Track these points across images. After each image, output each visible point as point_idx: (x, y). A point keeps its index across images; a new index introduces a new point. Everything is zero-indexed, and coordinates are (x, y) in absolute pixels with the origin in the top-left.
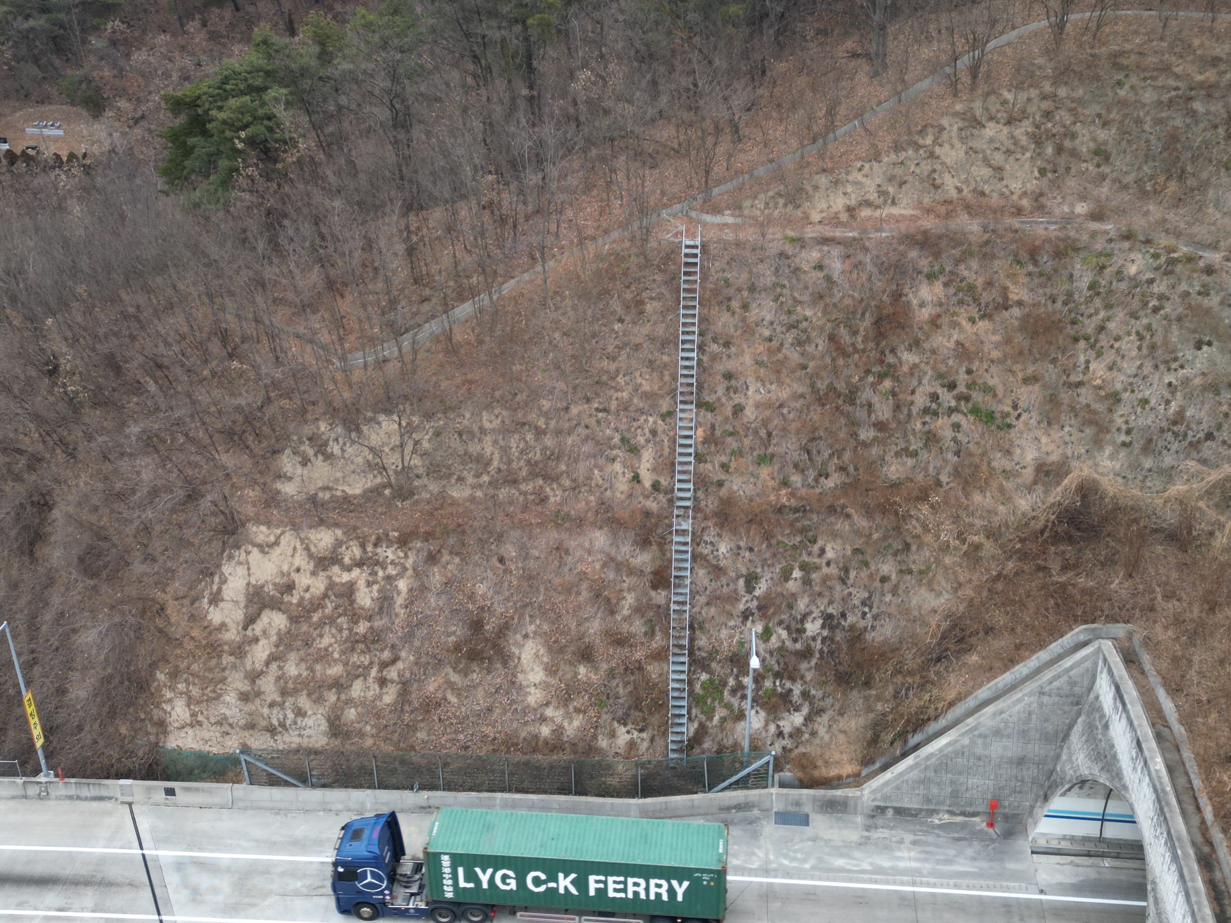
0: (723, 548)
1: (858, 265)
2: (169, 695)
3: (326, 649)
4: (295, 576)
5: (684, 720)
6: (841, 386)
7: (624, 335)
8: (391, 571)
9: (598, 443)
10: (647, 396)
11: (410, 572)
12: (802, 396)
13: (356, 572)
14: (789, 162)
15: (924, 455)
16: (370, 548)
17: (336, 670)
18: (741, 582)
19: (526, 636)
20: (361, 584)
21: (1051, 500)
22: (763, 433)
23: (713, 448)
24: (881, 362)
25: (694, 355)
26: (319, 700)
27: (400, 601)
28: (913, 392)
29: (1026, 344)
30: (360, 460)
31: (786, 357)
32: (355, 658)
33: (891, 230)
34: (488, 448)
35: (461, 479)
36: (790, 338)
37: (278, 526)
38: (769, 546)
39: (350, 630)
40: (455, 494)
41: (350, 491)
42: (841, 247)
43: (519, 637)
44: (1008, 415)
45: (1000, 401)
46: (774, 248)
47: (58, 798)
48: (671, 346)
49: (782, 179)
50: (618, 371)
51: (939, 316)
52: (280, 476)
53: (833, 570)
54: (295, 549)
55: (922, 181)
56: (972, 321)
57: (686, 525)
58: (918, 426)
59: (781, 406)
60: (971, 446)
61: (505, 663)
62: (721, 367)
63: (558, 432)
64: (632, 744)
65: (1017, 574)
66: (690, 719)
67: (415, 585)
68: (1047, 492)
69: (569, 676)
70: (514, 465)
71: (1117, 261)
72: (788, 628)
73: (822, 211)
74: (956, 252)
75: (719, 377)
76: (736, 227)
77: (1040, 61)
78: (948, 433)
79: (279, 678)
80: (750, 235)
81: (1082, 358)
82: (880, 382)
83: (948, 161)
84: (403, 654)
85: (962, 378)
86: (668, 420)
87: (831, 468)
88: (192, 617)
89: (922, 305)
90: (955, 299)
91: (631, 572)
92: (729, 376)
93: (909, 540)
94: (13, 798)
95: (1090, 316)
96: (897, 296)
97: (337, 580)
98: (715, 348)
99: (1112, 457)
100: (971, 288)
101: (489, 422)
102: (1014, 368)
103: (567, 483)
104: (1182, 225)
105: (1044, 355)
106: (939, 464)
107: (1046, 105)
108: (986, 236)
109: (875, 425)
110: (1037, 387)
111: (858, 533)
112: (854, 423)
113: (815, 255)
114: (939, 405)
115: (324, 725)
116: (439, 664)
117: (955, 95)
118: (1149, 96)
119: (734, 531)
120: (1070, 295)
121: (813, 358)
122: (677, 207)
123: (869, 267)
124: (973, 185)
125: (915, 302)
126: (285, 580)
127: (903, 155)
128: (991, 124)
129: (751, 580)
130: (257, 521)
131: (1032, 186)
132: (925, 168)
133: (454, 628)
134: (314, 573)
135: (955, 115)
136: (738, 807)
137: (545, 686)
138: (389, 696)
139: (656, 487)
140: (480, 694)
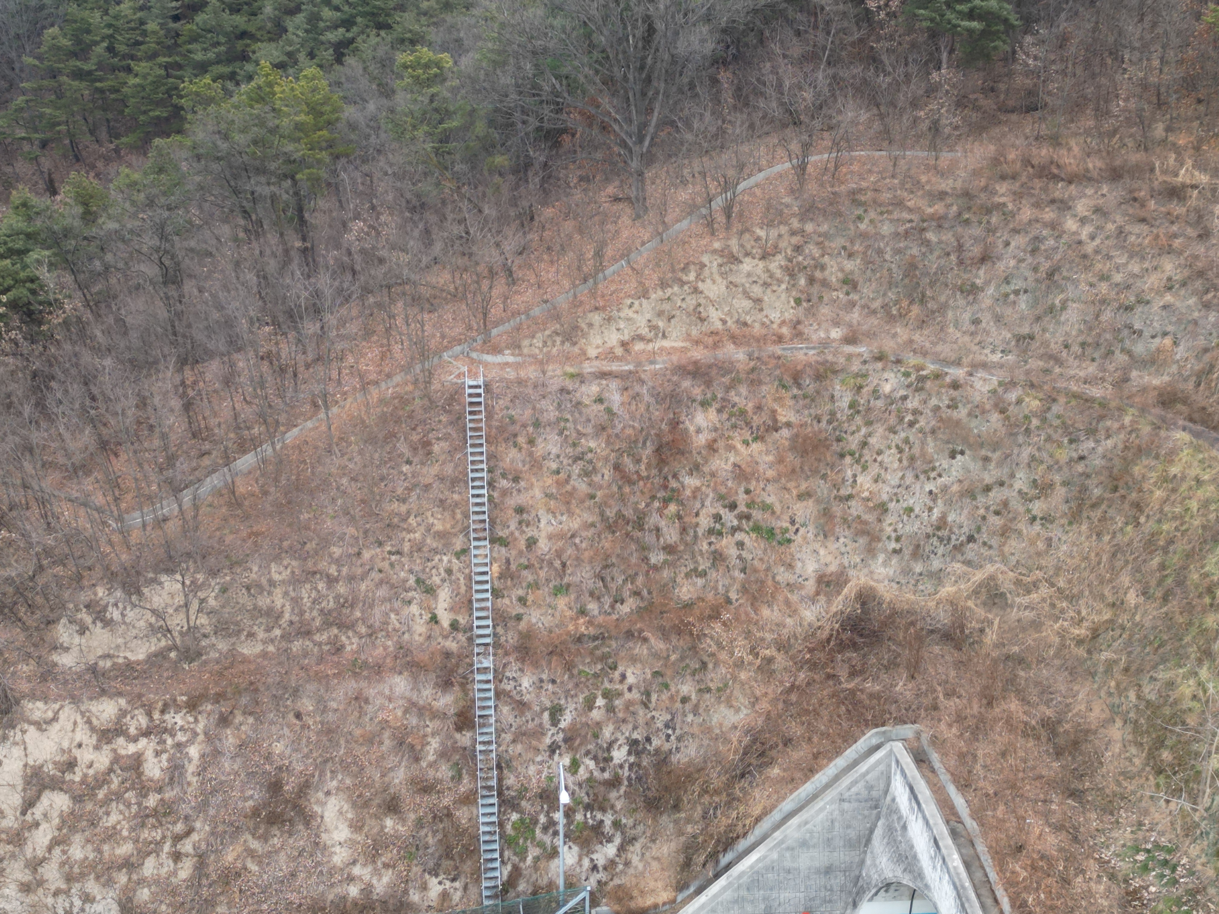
0: (526, 682)
1: (636, 396)
3: (114, 828)
4: (76, 752)
6: (629, 513)
7: (413, 476)
8: (181, 737)
9: (393, 587)
10: (440, 535)
11: (201, 737)
12: (593, 525)
13: (142, 743)
14: (562, 301)
15: (713, 575)
16: (156, 716)
17: (126, 849)
18: (546, 715)
19: (328, 793)
20: (149, 754)
21: (834, 609)
22: (557, 564)
23: (509, 582)
24: (665, 487)
25: (484, 491)
26: (108, 883)
27: (191, 768)
28: (697, 515)
29: (798, 462)
30: (142, 623)
31: (574, 488)
32: (145, 835)
33: (664, 362)
34: (278, 600)
35: (251, 635)
36: (576, 469)
37: (56, 700)
38: (571, 676)
39: (139, 804)
40: (245, 651)
41: (132, 657)
42: (618, 381)
43: (320, 795)
44: (787, 530)
45: (778, 518)
46: (555, 385)
48: (462, 484)
49: (557, 317)
50: (409, 513)
51: (715, 441)
52: (56, 647)
53: (635, 695)
54: (75, 723)
55: (689, 315)
56: (746, 443)
57: (488, 663)
58: (705, 547)
59: (573, 536)
60: (756, 562)
61: (307, 824)
62: (512, 502)
63: (351, 578)
64: (445, 896)
65: (808, 684)
66: (503, 862)
67: (208, 750)
68: (829, 602)
69: (375, 830)
70: (307, 616)
71: (872, 380)
72: (595, 758)
73: (598, 347)
74: (726, 380)
75: (510, 512)
76: (517, 366)
77: (787, 200)
78: (733, 552)
79: (62, 865)
80: (531, 373)
81: (849, 473)
82: (666, 507)
83: (711, 295)
84: (198, 825)
85: (742, 498)
86: (462, 558)
87: (626, 593)
89: (699, 431)
90: (728, 424)
91: (435, 715)
92: (520, 510)
93: (706, 659)
95: (853, 433)
96: (675, 424)
97: (123, 752)
98: (504, 483)
99: (885, 564)
100: (743, 413)
101: (278, 573)
102: (789, 485)
104: (928, 345)
105: (815, 472)
106: (727, 582)
107: (795, 240)
108: (752, 364)
109: (664, 549)
110: (810, 502)
111: (656, 655)
112: (644, 548)
113: (594, 389)
114: (723, 525)
115: (115, 910)
116: (237, 831)
117: (713, 234)
118: (886, 229)
119: (536, 665)
120: (833, 414)
121: (600, 487)
122: (458, 349)
123: (647, 398)
124: (736, 316)
125: (692, 429)
126: (64, 758)
127: (669, 291)
128: (747, 260)
129: (556, 712)
130: (33, 697)
131: (790, 315)
132: (691, 302)
133: (251, 792)
134: (97, 748)
135: (715, 252)
137: (350, 843)
138: (185, 871)
139: (455, 626)
140: (282, 859)
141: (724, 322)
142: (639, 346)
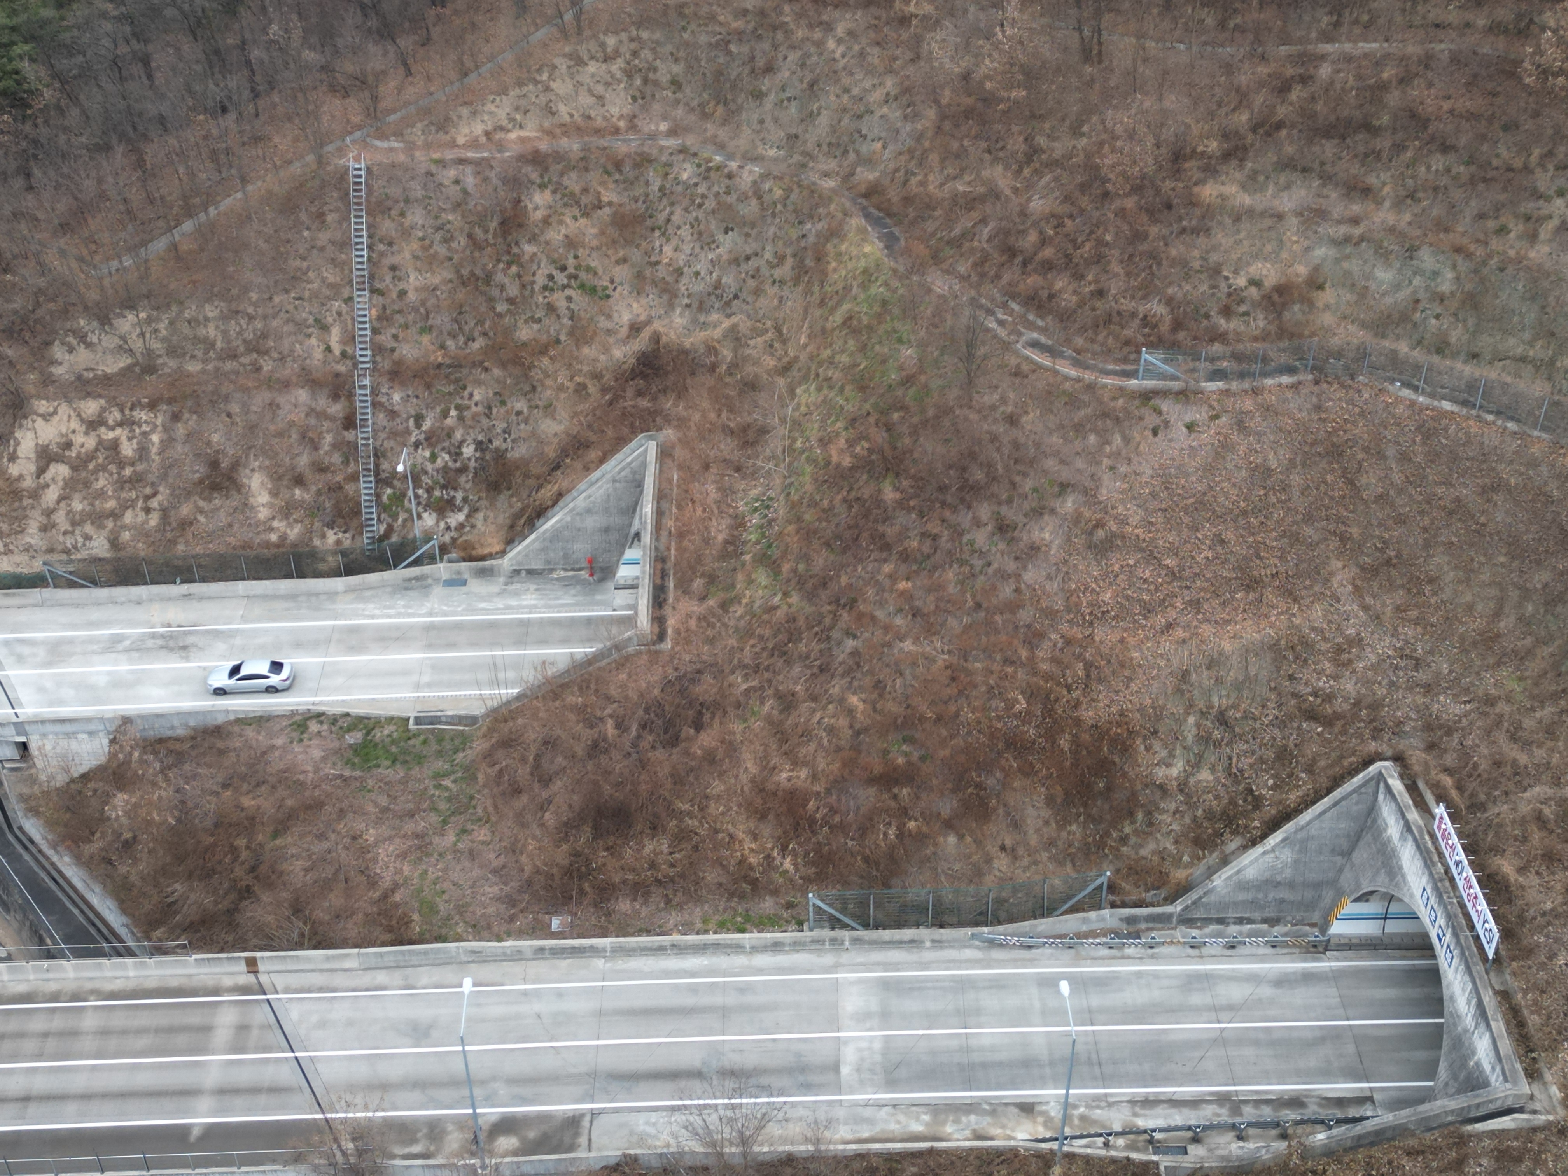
0: (396, 397)
1: (486, 180)
3: (102, 489)
4: (72, 436)
5: (375, 522)
6: (478, 272)
7: (312, 239)
8: (145, 428)
9: (297, 324)
10: (331, 286)
11: (160, 428)
12: (451, 281)
13: (118, 431)
14: (443, 94)
15: (546, 321)
16: (127, 412)
17: (111, 504)
18: (412, 421)
19: (253, 470)
20: (124, 439)
21: (635, 349)
22: (422, 310)
23: (385, 323)
24: (509, 253)
25: (365, 253)
26: (101, 527)
27: (154, 450)
28: (534, 274)
29: (615, 234)
30: (113, 346)
31: (436, 252)
32: (124, 495)
33: (514, 150)
34: (211, 331)
35: (193, 357)
36: (438, 236)
37: (55, 400)
38: (431, 393)
39: (119, 473)
40: (189, 368)
41: (108, 371)
42: (471, 166)
43: (247, 471)
44: (607, 288)
45: (600, 278)
46: (422, 168)
48: (347, 247)
50: (308, 269)
51: (550, 216)
52: (52, 362)
53: (480, 409)
54: (70, 416)
56: (576, 219)
57: (366, 381)
58: (541, 299)
59: (435, 289)
60: (581, 312)
61: (239, 491)
62: (388, 261)
63: (265, 317)
64: (338, 542)
66: (379, 520)
67: (165, 437)
68: (633, 344)
69: (287, 497)
70: (234, 344)
71: (675, 169)
72: (449, 453)
74: (559, 167)
75: (386, 269)
76: (397, 151)
77: (629, 9)
78: (563, 304)
79: (67, 514)
81: (657, 244)
82: (509, 267)
83: (561, 93)
84: (161, 489)
85: (571, 262)
86: (348, 304)
87: (476, 334)
89: (536, 208)
90: (560, 203)
91: (328, 418)
92: (393, 268)
93: (535, 384)
95: (661, 211)
96: (516, 202)
97: (104, 437)
98: (381, 247)
99: (679, 315)
100: (572, 194)
101: (211, 311)
102: (609, 253)
103: (276, 355)
104: (723, 140)
105: (629, 242)
106: (557, 327)
107: (633, 46)
108: (583, 153)
109: (507, 300)
110: (626, 266)
111: (498, 381)
112: (491, 300)
113: (452, 173)
114: (555, 283)
115: (107, 546)
116: (190, 493)
117: (565, 40)
118: (703, 39)
119: (403, 384)
120: (646, 196)
121: (457, 252)
122: (358, 134)
123: (495, 181)
125: (530, 206)
126: (64, 440)
127: (525, 89)
128: (592, 63)
129: (419, 419)
130: (38, 397)
131: (627, 110)
132: (543, 99)
133: (197, 468)
134: (86, 433)
135: (565, 55)
136: (417, 579)
137: (271, 505)
138: (154, 520)
139: (344, 354)
140: (222, 513)
141: (572, 116)
142: (499, 135)
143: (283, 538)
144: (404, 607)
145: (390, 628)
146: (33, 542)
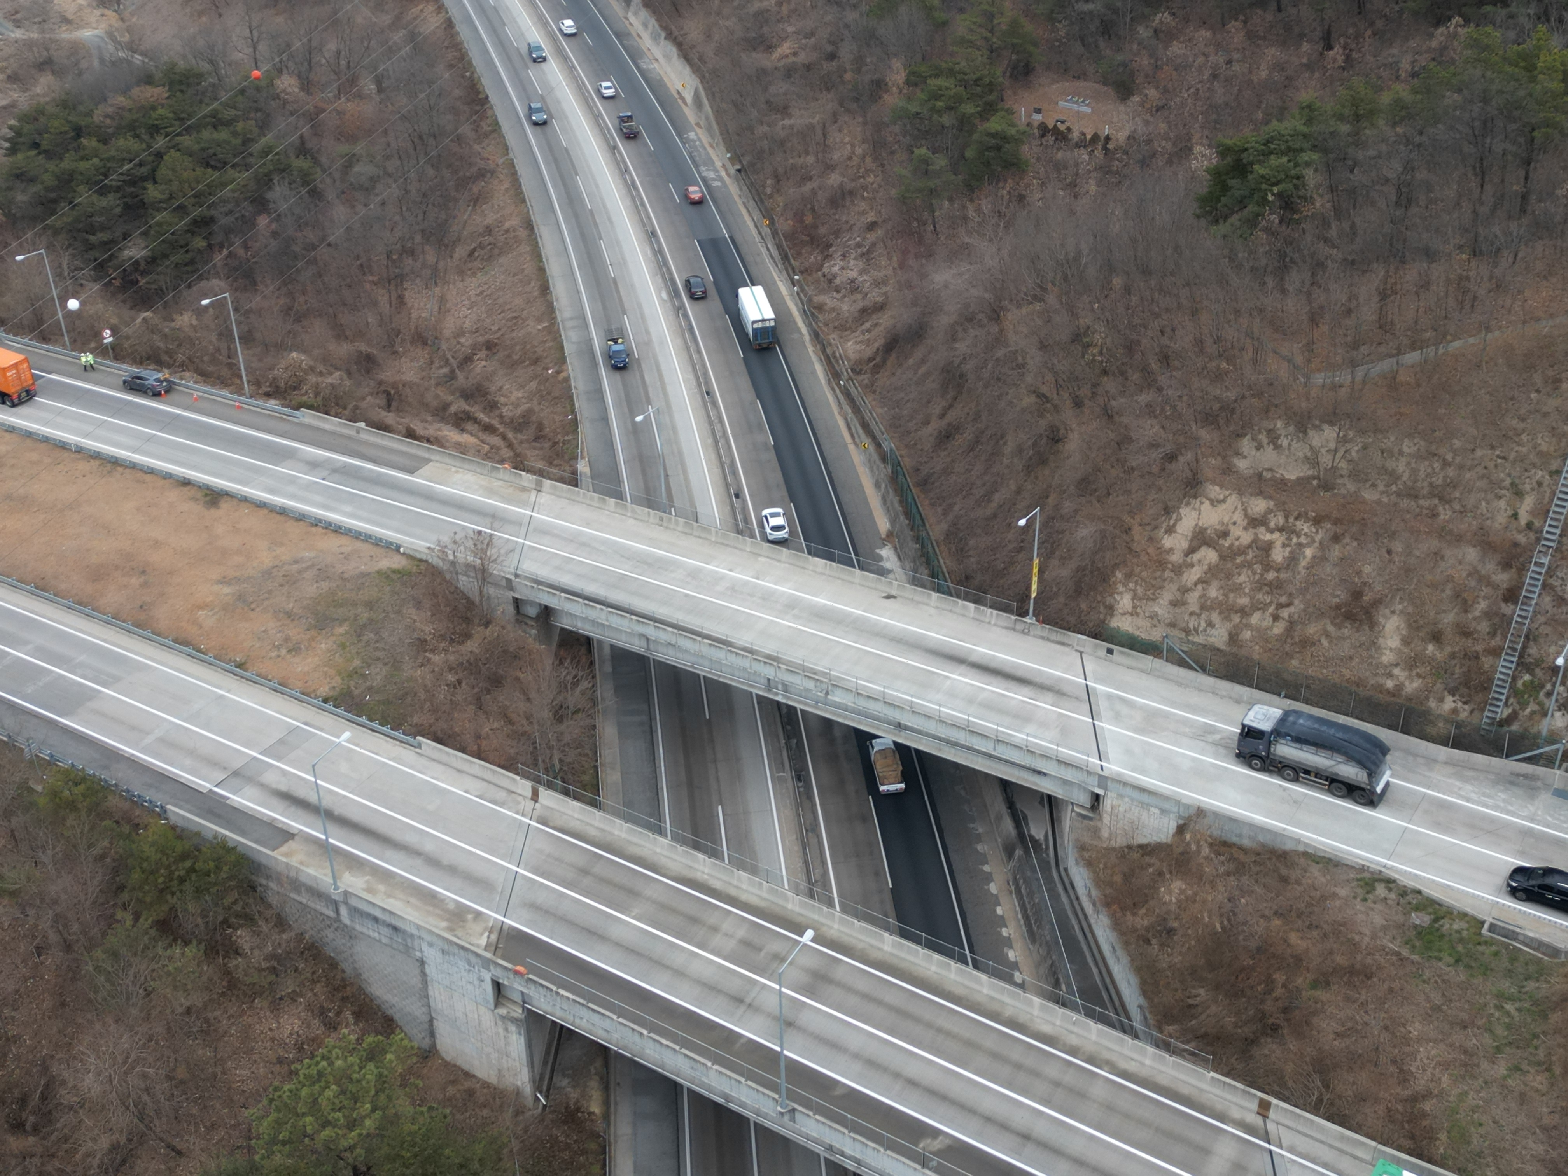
2: (1121, 588)
3: (1241, 584)
4: (1232, 528)
5: (1501, 704)
7: (1538, 403)
8: (1303, 540)
9: (1491, 482)
10: (1542, 454)
11: (1317, 544)
13: (1277, 535)
16: (1291, 520)
17: (1244, 601)
19: (1393, 612)
20: (1278, 544)
26: (1227, 619)
27: (1303, 563)
30: (1301, 454)
32: (1260, 596)
34: (1401, 466)
35: (1374, 485)
37: (1227, 489)
39: (1262, 575)
40: (1366, 496)
41: (1287, 477)
43: (1387, 611)
47: (1035, 636)
50: (1524, 431)
52: (1238, 454)
54: (1236, 508)
57: (1545, 560)
61: (1372, 628)
63: (1461, 467)
64: (1455, 711)
66: (1506, 704)
67: (1319, 554)
69: (1419, 648)
70: (1419, 484)
79: (1201, 597)
84: (1296, 602)
86: (1555, 477)
88: (1151, 539)
91: (1490, 584)
94: (1006, 628)
97: (1261, 537)
101: (1408, 447)
103: (1457, 507)
115: (1226, 637)
116: (1323, 615)
126: (1223, 528)
130: (1214, 483)
133: (1339, 593)
134: (1245, 529)
136: (1526, 776)
137: (1398, 651)
138: (1278, 629)
139: (1529, 526)
140: (1347, 645)
143: (1400, 687)
144: (1504, 801)
145: (1484, 817)
146: (1160, 612)
